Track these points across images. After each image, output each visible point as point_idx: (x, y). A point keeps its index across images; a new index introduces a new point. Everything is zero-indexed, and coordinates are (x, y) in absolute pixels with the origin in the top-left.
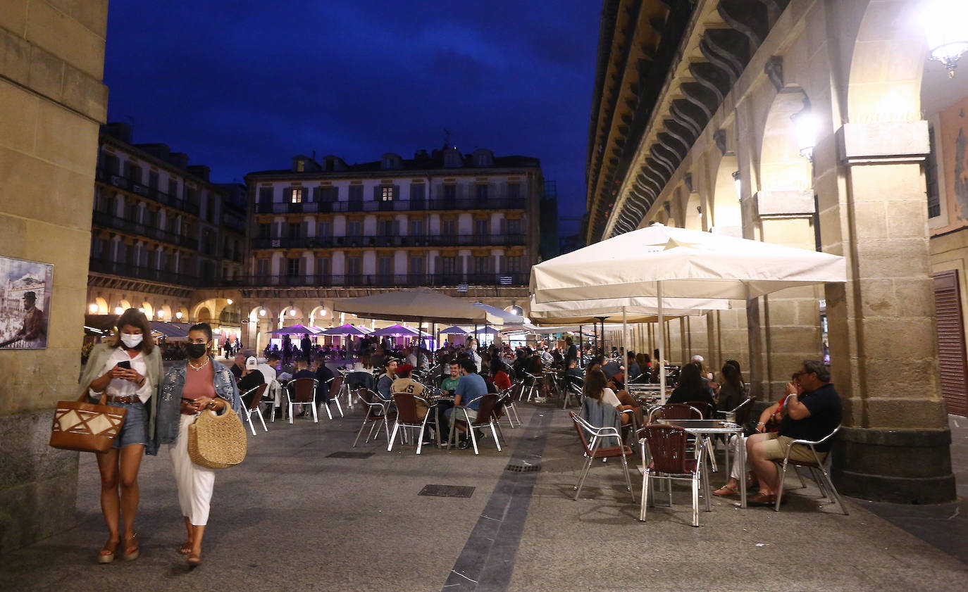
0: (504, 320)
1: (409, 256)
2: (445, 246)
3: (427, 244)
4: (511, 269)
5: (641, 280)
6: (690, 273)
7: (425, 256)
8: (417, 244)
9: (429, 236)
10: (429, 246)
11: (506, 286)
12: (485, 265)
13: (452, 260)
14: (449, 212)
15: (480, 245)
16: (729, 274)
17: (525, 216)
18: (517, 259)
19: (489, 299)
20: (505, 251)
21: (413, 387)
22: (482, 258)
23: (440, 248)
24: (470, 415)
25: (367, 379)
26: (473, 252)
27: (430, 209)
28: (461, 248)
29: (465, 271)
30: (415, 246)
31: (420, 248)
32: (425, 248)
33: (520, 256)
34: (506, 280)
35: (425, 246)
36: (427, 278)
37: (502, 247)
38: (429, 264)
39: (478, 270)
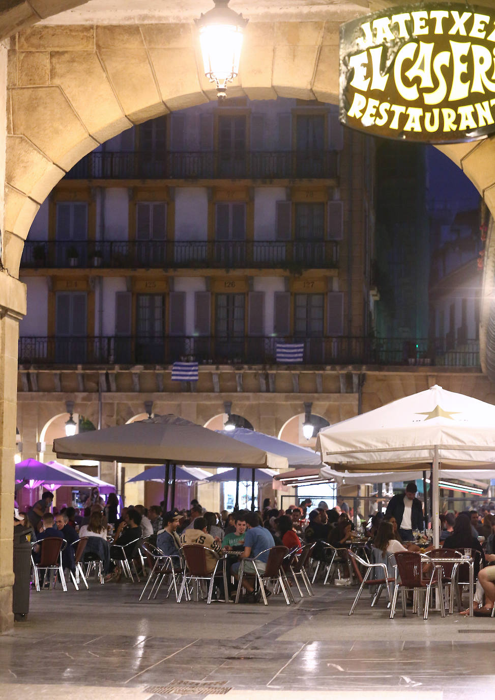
0: (289, 460)
1: (52, 290)
2: (142, 266)
3: (96, 261)
4: (302, 326)
5: (403, 445)
6: (441, 440)
7: (91, 293)
8: (73, 261)
9: (103, 241)
10: (102, 266)
11: (290, 366)
12: (238, 313)
13: (158, 300)
14: (150, 183)
15: (229, 265)
16: (472, 442)
17: (337, 195)
18: (316, 300)
19: (248, 398)
20: (288, 281)
21: (205, 538)
22: (230, 298)
23: (130, 273)
24: (259, 567)
25: (101, 548)
26: (210, 281)
27: (104, 177)
28: (181, 271)
29: (191, 330)
30: (68, 266)
31: (79, 272)
32: (94, 272)
33: (323, 295)
34: (292, 352)
35: (91, 266)
36: (97, 344)
37: (279, 271)
38: (101, 311)
39: (223, 327)
